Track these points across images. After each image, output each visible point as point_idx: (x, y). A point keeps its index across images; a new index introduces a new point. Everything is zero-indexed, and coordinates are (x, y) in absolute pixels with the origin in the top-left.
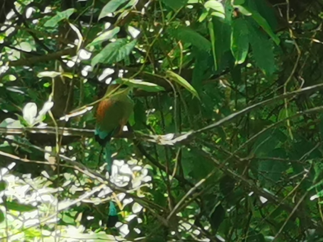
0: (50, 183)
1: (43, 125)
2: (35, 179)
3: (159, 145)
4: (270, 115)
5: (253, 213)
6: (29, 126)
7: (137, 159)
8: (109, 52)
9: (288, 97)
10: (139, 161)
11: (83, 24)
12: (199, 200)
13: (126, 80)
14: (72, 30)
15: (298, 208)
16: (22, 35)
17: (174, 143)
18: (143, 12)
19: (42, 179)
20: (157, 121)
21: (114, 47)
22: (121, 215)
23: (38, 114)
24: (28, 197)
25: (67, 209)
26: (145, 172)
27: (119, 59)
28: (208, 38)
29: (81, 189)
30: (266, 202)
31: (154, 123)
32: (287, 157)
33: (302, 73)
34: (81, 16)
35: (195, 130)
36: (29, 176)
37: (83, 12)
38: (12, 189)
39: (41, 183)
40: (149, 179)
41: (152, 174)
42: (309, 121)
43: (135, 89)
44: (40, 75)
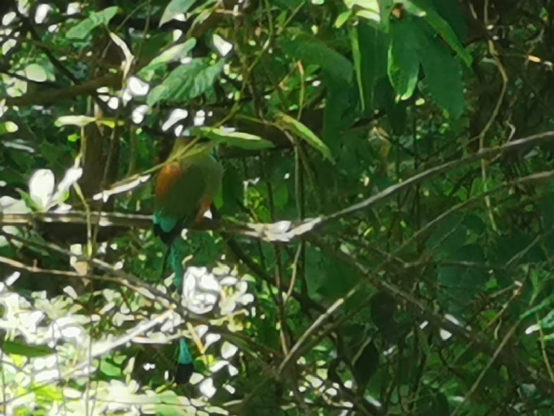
0: (79, 307)
1: (64, 209)
2: (53, 300)
3: (265, 242)
4: (456, 188)
5: (428, 358)
6: (41, 209)
7: (228, 265)
8: (179, 81)
9: (487, 156)
10: (232, 268)
11: (135, 32)
12: (334, 335)
13: (208, 129)
14: (114, 44)
15: (504, 348)
16: (31, 53)
17: (289, 238)
18: (235, 12)
19: (65, 299)
20: (262, 199)
21: (185, 74)
22: (201, 362)
23: (55, 190)
24: (42, 331)
25: (108, 353)
26: (243, 287)
27: (195, 93)
28: (349, 55)
29: (131, 318)
30: (449, 339)
31: (257, 203)
32: (486, 260)
33: (511, 115)
34: (129, 20)
35: (326, 215)
36: (43, 294)
37: (133, 11)
38: (15, 318)
39: (64, 308)
40: (249, 298)
41: (255, 290)
42: (524, 198)
43: (222, 146)
44: (59, 122)
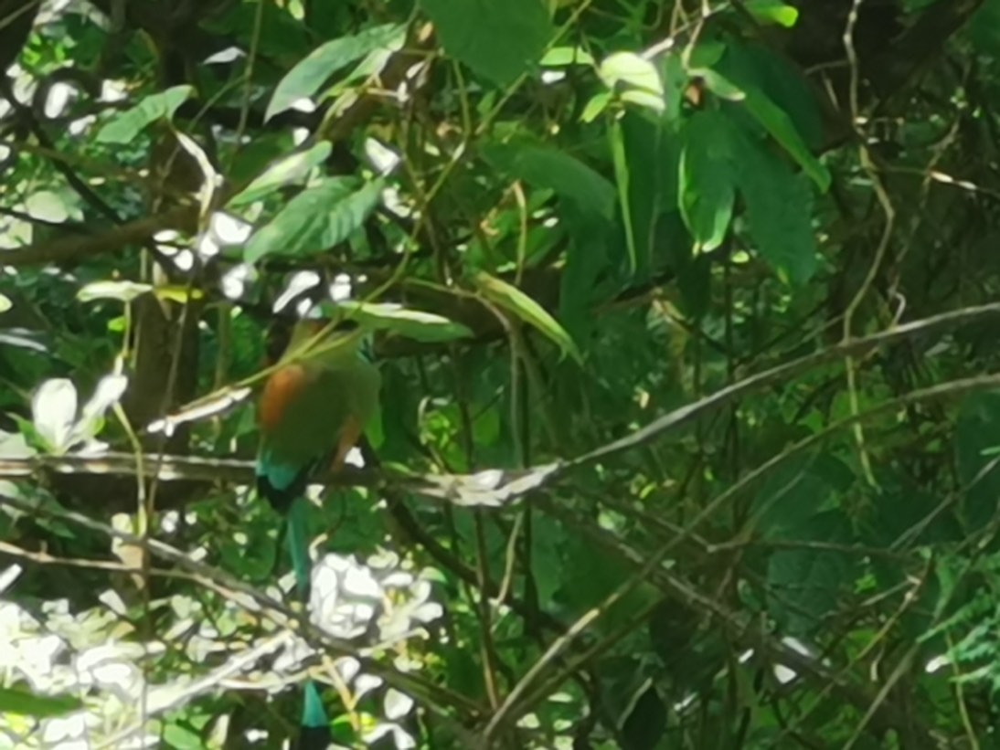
0: (128, 628)
1: (96, 449)
2: (81, 616)
3: (459, 507)
4: (803, 411)
5: (753, 715)
6: (54, 450)
7: (397, 551)
8: (300, 220)
9: (855, 351)
10: (402, 557)
11: (222, 133)
12: (586, 676)
13: (354, 305)
14: (184, 152)
15: (890, 696)
16: (38, 171)
17: (500, 500)
18: (402, 93)
19: (102, 614)
20: (454, 432)
21: (312, 206)
22: (348, 726)
23: (79, 415)
24: (62, 671)
25: (180, 707)
26: (424, 590)
27: (330, 240)
28: (607, 171)
29: (220, 647)
30: (792, 682)
31: (445, 438)
32: (857, 540)
33: (897, 279)
34: (211, 110)
35: (566, 458)
36: (62, 605)
37: (218, 95)
38: (12, 647)
39: (101, 629)
40: (434, 611)
41: (446, 596)
42: (925, 427)
43: (380, 334)
44: (86, 294)
